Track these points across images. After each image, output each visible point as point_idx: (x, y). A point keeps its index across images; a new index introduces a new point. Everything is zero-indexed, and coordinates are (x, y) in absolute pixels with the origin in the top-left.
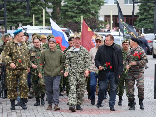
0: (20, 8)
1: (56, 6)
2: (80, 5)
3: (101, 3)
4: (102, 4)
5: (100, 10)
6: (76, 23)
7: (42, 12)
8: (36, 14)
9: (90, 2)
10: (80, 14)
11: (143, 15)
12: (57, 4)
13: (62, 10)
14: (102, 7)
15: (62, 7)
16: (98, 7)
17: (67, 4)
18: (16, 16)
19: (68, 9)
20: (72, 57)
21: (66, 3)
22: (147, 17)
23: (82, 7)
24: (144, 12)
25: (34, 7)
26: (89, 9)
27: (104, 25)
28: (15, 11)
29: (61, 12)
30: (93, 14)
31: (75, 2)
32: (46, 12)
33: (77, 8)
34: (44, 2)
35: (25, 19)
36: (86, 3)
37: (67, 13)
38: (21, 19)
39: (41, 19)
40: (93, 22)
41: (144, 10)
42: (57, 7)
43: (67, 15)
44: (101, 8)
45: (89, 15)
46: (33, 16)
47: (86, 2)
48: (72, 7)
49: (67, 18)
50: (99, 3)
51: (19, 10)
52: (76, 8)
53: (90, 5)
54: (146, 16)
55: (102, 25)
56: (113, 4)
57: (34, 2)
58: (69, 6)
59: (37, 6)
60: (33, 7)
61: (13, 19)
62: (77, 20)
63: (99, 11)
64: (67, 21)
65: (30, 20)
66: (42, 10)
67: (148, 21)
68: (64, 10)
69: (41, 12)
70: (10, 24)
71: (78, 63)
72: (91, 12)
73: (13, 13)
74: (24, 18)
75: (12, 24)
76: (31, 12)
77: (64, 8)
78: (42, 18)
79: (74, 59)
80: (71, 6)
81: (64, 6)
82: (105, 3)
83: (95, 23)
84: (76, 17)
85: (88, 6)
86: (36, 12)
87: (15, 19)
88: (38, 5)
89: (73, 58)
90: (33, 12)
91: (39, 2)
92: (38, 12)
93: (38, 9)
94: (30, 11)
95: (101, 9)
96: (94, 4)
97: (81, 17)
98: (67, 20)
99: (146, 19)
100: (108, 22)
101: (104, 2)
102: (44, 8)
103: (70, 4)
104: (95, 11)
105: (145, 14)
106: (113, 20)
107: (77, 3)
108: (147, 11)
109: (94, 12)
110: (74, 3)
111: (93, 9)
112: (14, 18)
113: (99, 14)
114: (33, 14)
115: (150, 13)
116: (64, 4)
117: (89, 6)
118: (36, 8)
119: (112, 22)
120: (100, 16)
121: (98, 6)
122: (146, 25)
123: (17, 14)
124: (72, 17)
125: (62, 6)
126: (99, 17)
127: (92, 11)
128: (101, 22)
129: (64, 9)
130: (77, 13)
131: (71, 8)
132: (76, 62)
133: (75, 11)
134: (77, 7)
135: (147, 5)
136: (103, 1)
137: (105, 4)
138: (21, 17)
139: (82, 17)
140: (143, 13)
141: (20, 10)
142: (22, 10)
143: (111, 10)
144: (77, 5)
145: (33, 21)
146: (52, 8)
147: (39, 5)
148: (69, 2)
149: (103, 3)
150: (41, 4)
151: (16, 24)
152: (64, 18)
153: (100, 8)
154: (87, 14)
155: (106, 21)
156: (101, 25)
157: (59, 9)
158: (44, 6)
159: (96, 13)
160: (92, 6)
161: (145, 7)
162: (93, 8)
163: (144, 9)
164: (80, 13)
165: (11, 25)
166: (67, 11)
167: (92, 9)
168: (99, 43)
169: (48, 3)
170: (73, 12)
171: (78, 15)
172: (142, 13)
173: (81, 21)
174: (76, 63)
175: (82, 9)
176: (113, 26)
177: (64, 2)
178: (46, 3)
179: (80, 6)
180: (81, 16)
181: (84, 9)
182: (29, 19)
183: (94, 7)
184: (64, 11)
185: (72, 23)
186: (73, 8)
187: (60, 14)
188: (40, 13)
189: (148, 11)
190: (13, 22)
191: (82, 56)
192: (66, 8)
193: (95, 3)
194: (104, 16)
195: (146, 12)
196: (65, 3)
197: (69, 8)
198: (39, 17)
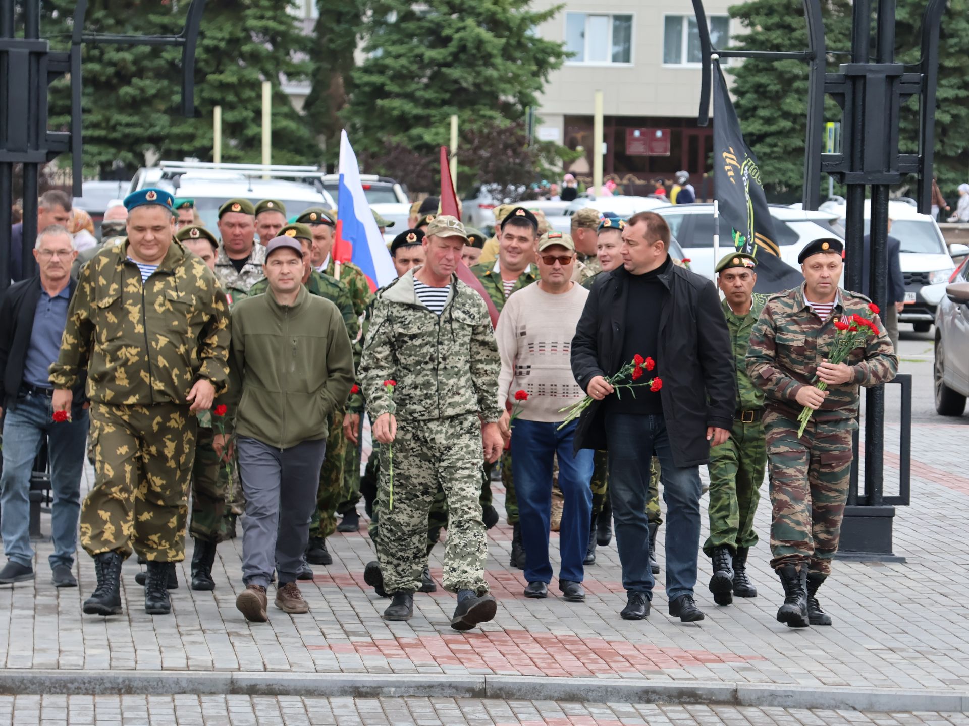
0: (151, 74)
1: (326, 65)
2: (448, 65)
3: (549, 55)
4: (552, 60)
5: (542, 92)
6: (424, 151)
7: (259, 97)
8: (227, 107)
9: (495, 52)
10: (446, 109)
11: (753, 116)
12: (333, 55)
13: (357, 86)
14: (552, 75)
15: (356, 75)
16: (535, 74)
17: (382, 58)
18: (130, 115)
19: (388, 82)
20: (413, 337)
21: (379, 53)
22: (773, 128)
23: (455, 73)
24: (756, 103)
25: (221, 72)
26: (491, 85)
27: (560, 163)
28: (126, 91)
29: (351, 96)
30: (506, 109)
31: (422, 50)
32: (279, 98)
33: (431, 78)
34: (269, 47)
35: (176, 130)
36: (474, 56)
37: (379, 102)
38: (157, 129)
39: (251, 131)
40: (506, 146)
41: (756, 92)
42: (333, 69)
43: (383, 111)
44: (547, 81)
45: (489, 113)
46: (211, 114)
47: (474, 52)
48: (405, 71)
49: (382, 128)
50: (540, 56)
51: (147, 82)
52: (425, 80)
53: (494, 66)
54: (768, 121)
55: (552, 163)
56: (608, 63)
57: (222, 45)
58: (393, 69)
59: (234, 68)
60: (214, 73)
61: (113, 128)
62: (428, 137)
63: (537, 94)
64: (380, 142)
65: (200, 132)
66: (256, 86)
67: (775, 145)
68: (367, 89)
69: (253, 94)
70: (100, 154)
71: (441, 366)
72: (497, 98)
73: (118, 97)
74: (172, 124)
75: (112, 151)
76: (206, 94)
77: (367, 78)
78: (260, 124)
79: (421, 346)
80: (403, 66)
81: (367, 70)
82: (570, 55)
83: (516, 153)
84: (426, 122)
85: (482, 68)
86: (231, 98)
87: (127, 130)
88: (241, 62)
89: (418, 342)
90: (217, 95)
91: (246, 48)
92: (237, 95)
93: (240, 80)
94: (202, 91)
95: (546, 87)
96: (514, 60)
97: (449, 124)
98: (379, 135)
99: (769, 140)
100: (580, 148)
101: (565, 49)
102: (269, 76)
103: (398, 57)
104: (520, 92)
105: (762, 113)
106: (605, 139)
107: (431, 54)
108: (771, 98)
109: (511, 99)
110: (418, 51)
111: (507, 86)
112: (119, 123)
113: (538, 111)
114: (214, 103)
115: (785, 108)
116: (368, 60)
117: (490, 72)
118: (229, 77)
119: (600, 148)
120: (545, 118)
121: (534, 68)
122: (769, 168)
123: (135, 105)
124: (404, 123)
125: (359, 69)
126: (539, 121)
127: (504, 91)
128: (548, 148)
129: (367, 84)
130: (428, 104)
131: (401, 77)
132: (432, 360)
133: (419, 94)
134: (429, 72)
135: (773, 69)
136: (560, 46)
137: (568, 63)
138: (155, 116)
139: (454, 121)
140: (755, 109)
141: (151, 86)
142: (159, 86)
143: (598, 90)
144: (432, 62)
145: (212, 139)
146: (307, 74)
147: (244, 59)
148: (391, 49)
149: (558, 55)
150: (255, 58)
151: (131, 149)
152: (366, 129)
153: (542, 79)
154: (476, 107)
155: (571, 143)
156: (546, 166)
157: (340, 80)
158: (270, 66)
159: (525, 105)
160: (506, 70)
161: (763, 79)
162: (509, 81)
163: (760, 90)
164: (444, 103)
165: (103, 158)
166: (379, 92)
167: (503, 86)
168: (557, 264)
169: (288, 54)
170: (410, 97)
171: (432, 112)
172: (747, 110)
173: (449, 140)
174: (430, 366)
175: (456, 81)
176: (605, 171)
177: (367, 50)
178: (281, 54)
179: (444, 69)
180: (448, 115)
181: (464, 85)
182: (196, 128)
183: (516, 77)
184: (365, 93)
185: (404, 150)
186: (412, 78)
187: (347, 106)
188: (249, 100)
189: (777, 98)
190: (116, 144)
191: (463, 329)
192: (376, 79)
193: (518, 54)
194: (560, 122)
195: (768, 102)
196: (371, 55)
197: (393, 78)
198: (245, 120)
